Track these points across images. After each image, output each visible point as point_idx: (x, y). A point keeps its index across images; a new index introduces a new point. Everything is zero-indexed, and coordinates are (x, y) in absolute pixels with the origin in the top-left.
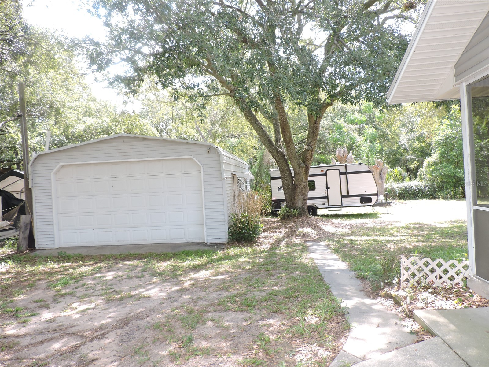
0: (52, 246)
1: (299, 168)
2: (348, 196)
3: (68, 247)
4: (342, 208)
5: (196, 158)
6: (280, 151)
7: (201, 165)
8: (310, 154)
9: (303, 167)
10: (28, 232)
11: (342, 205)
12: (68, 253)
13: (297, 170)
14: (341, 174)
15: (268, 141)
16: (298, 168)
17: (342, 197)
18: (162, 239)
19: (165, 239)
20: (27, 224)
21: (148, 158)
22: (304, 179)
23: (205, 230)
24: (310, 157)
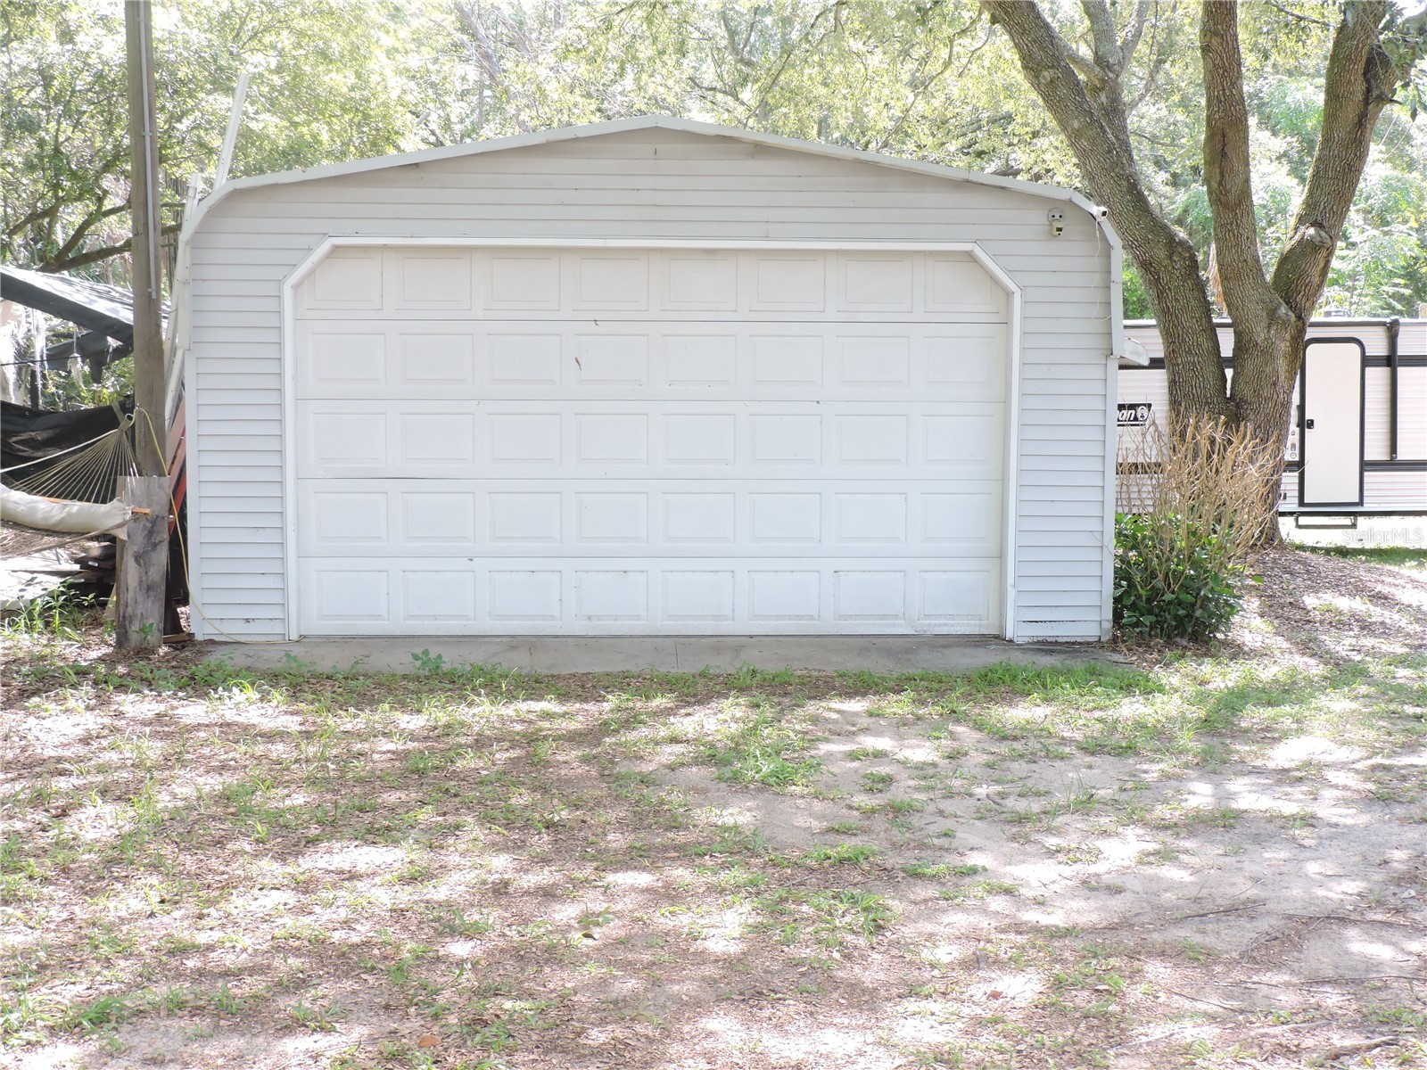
0: (277, 628)
1: (1269, 327)
2: (1392, 464)
3: (343, 637)
4: (1361, 520)
5: (994, 256)
6: (1182, 243)
7: (1012, 287)
8: (1322, 265)
9: (1285, 323)
10: (162, 557)
11: (1361, 503)
12: (451, 660)
13: (1260, 334)
14: (1367, 361)
15: (1130, 192)
16: (1264, 323)
17: (1365, 466)
18: (790, 617)
19: (812, 618)
20: (154, 523)
21: (767, 238)
22: (1282, 378)
23: (1010, 581)
24: (1316, 280)
